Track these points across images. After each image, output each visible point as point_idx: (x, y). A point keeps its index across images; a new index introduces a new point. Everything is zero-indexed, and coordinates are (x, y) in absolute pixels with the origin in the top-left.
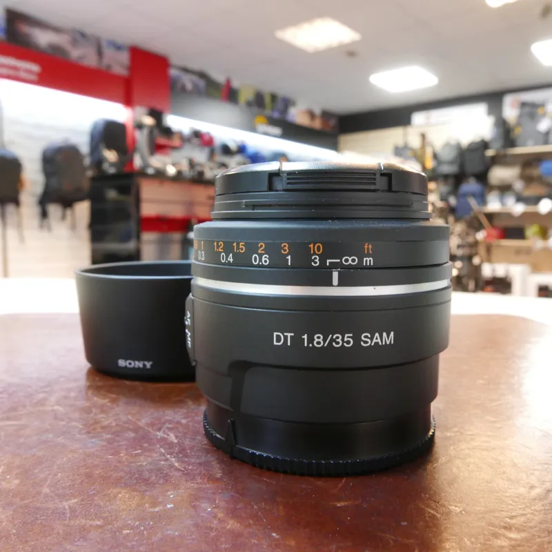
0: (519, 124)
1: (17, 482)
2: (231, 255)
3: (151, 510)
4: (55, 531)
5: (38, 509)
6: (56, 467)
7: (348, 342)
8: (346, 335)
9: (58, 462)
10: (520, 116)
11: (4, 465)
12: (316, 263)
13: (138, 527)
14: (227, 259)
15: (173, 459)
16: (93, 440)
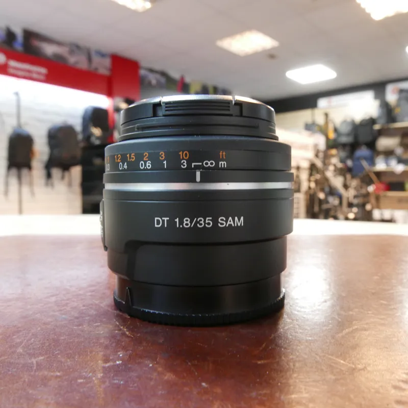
0: (398, 105)
2: (126, 164)
4: (23, 380)
5: (11, 363)
6: (30, 334)
7: (209, 224)
8: (207, 219)
9: (33, 331)
10: (399, 100)
12: (184, 166)
14: (123, 167)
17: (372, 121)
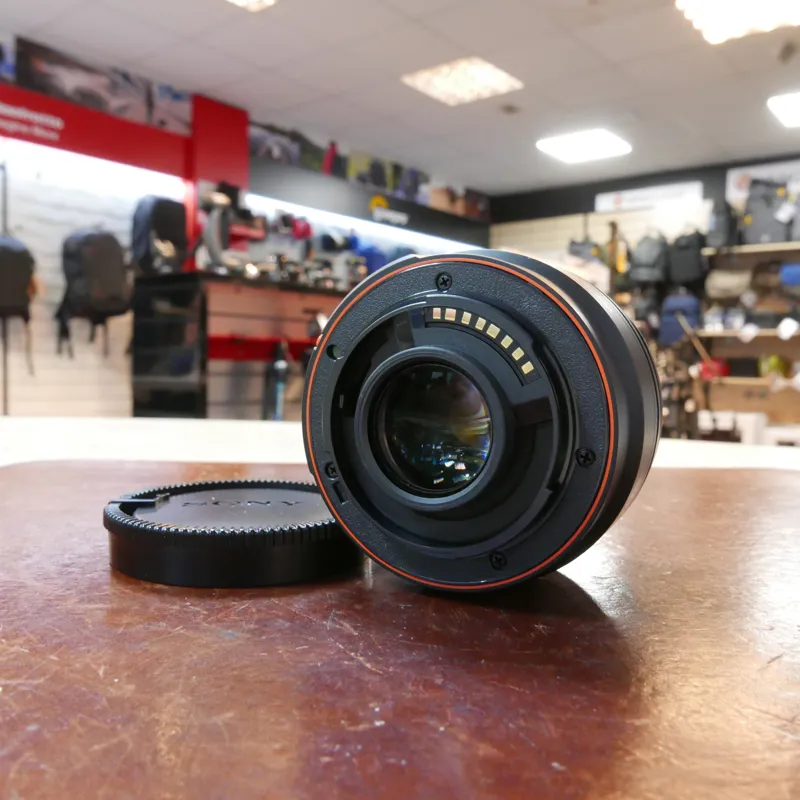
0: (748, 211)
1: (131, 687)
3: (352, 729)
6: (184, 668)
9: (186, 660)
10: (750, 200)
11: (105, 664)
13: (340, 753)
15: (361, 659)
16: (230, 631)
17: (700, 240)
